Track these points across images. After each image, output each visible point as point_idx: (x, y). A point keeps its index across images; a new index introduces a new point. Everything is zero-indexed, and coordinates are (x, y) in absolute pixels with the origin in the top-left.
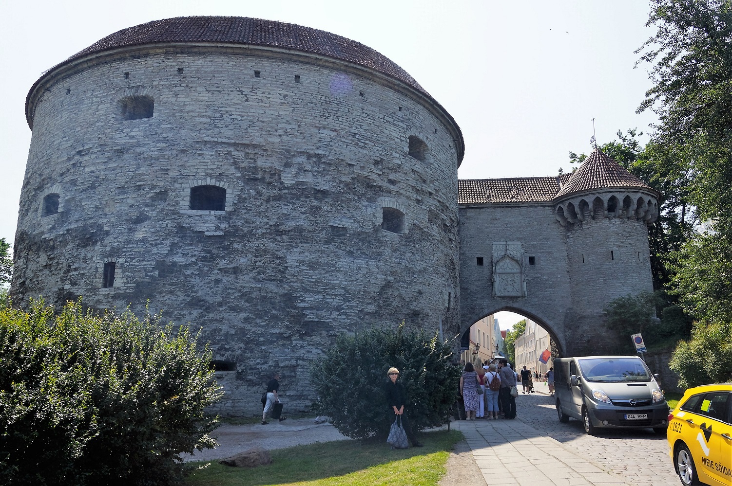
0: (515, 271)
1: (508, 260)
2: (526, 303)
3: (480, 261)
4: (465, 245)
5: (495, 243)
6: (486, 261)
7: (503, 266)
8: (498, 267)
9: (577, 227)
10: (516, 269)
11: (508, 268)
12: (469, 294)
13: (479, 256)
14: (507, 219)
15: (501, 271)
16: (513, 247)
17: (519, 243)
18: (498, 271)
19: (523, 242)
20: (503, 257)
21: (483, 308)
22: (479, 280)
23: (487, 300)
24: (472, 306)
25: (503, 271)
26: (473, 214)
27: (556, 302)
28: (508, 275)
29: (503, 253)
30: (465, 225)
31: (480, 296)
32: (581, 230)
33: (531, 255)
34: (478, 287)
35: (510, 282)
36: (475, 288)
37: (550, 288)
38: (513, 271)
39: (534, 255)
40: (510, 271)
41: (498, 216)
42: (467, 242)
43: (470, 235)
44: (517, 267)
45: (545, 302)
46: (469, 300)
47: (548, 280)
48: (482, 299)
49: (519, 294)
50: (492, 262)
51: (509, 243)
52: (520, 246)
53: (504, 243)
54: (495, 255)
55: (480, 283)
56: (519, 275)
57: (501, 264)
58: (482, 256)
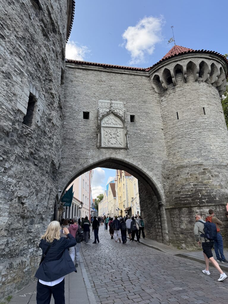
0: (118, 126)
1: (112, 117)
2: (128, 155)
3: (86, 115)
4: (72, 100)
5: (101, 101)
6: (91, 115)
7: (107, 121)
8: (103, 122)
9: (170, 91)
10: (119, 124)
11: (112, 124)
12: (74, 145)
13: (85, 111)
14: (111, 82)
15: (105, 125)
16: (116, 105)
17: (122, 102)
18: (102, 125)
19: (125, 103)
20: (108, 114)
21: (87, 159)
22: (85, 132)
23: (92, 151)
24: (76, 156)
25: (108, 126)
26: (81, 74)
27: (153, 155)
28: (112, 129)
29: (108, 110)
30: (74, 82)
31: (85, 147)
32: (174, 92)
33: (132, 114)
34: (83, 138)
35: (113, 136)
36: (81, 139)
37: (149, 142)
38: (116, 126)
39: (134, 114)
40: (114, 126)
41: (104, 79)
42: (75, 97)
43: (78, 91)
44: (120, 123)
45: (145, 154)
46: (74, 150)
47: (147, 136)
48: (87, 149)
49: (122, 146)
50: (97, 117)
51: (113, 102)
52: (122, 106)
53: (109, 101)
54: (101, 111)
55: (85, 134)
56: (122, 130)
57: (106, 119)
58: (88, 111)
